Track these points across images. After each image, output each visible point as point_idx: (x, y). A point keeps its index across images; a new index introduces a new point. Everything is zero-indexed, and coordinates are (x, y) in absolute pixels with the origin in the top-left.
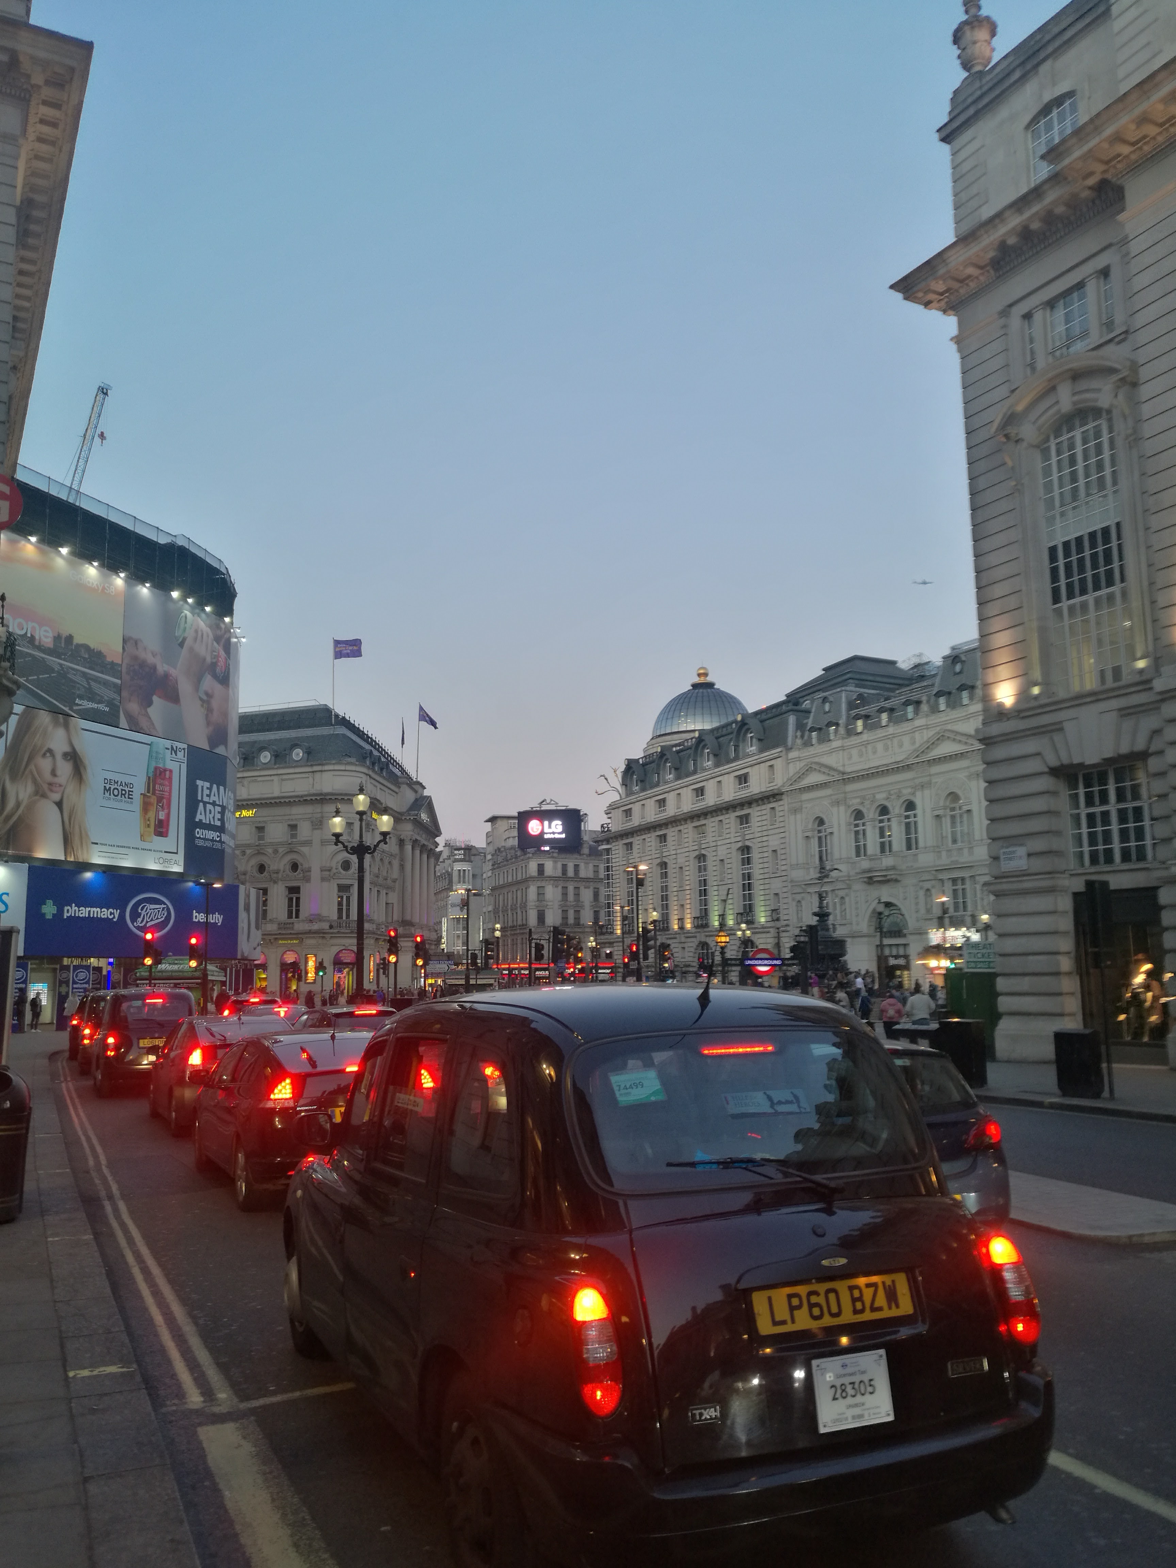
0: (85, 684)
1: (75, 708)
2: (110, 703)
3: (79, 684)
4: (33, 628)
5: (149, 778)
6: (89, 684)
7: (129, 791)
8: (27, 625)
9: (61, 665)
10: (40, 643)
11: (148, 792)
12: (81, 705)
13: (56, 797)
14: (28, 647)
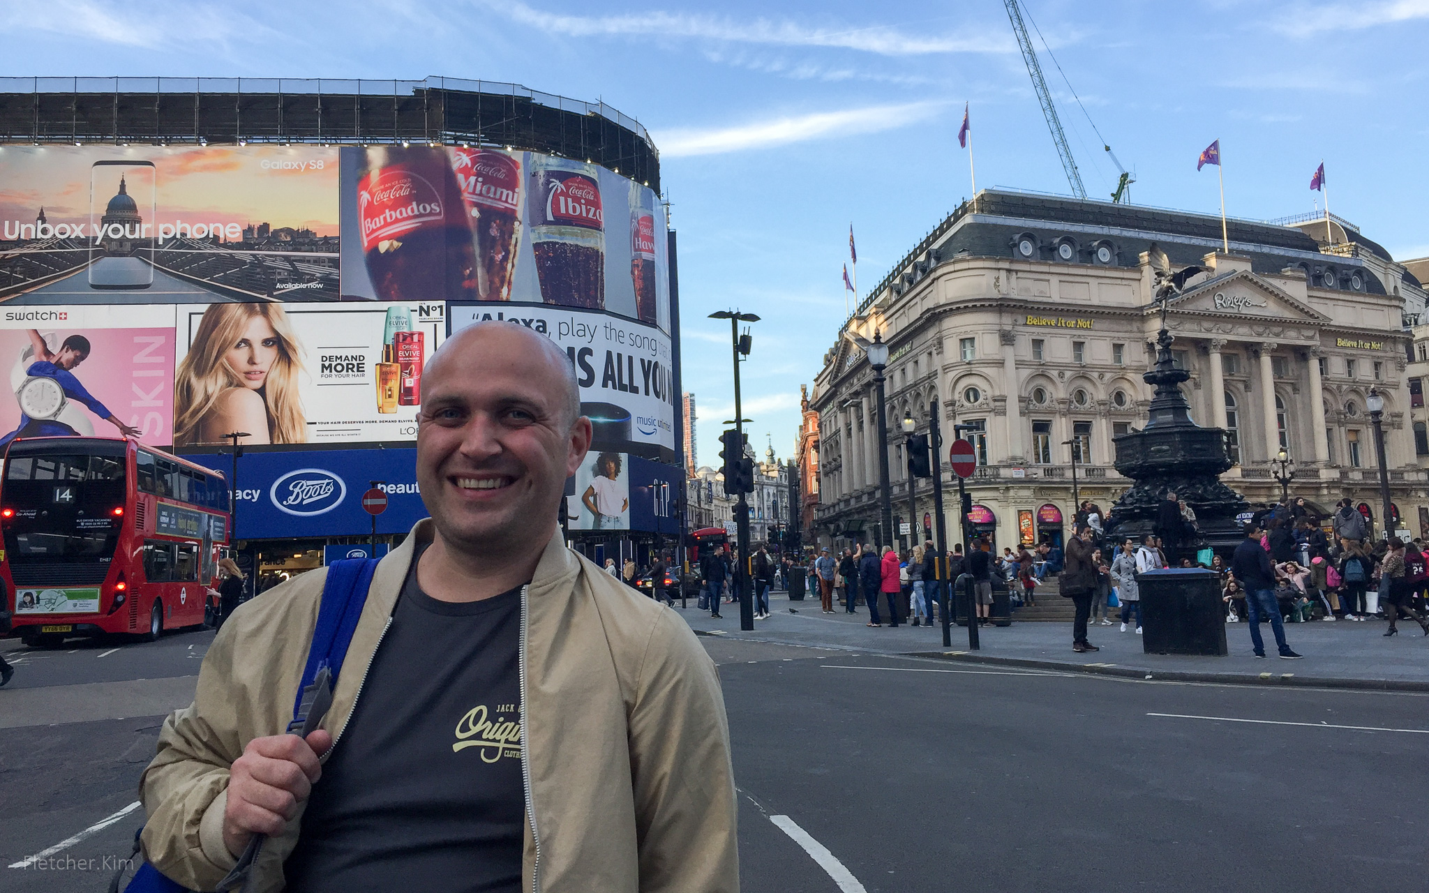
0: (288, 266)
1: (275, 293)
2: (326, 279)
3: (279, 268)
4: (217, 229)
5: (388, 346)
6: (293, 266)
7: (358, 364)
8: (208, 227)
9: (254, 255)
10: (225, 240)
11: (388, 360)
12: (284, 289)
13: (258, 384)
14: (211, 247)
